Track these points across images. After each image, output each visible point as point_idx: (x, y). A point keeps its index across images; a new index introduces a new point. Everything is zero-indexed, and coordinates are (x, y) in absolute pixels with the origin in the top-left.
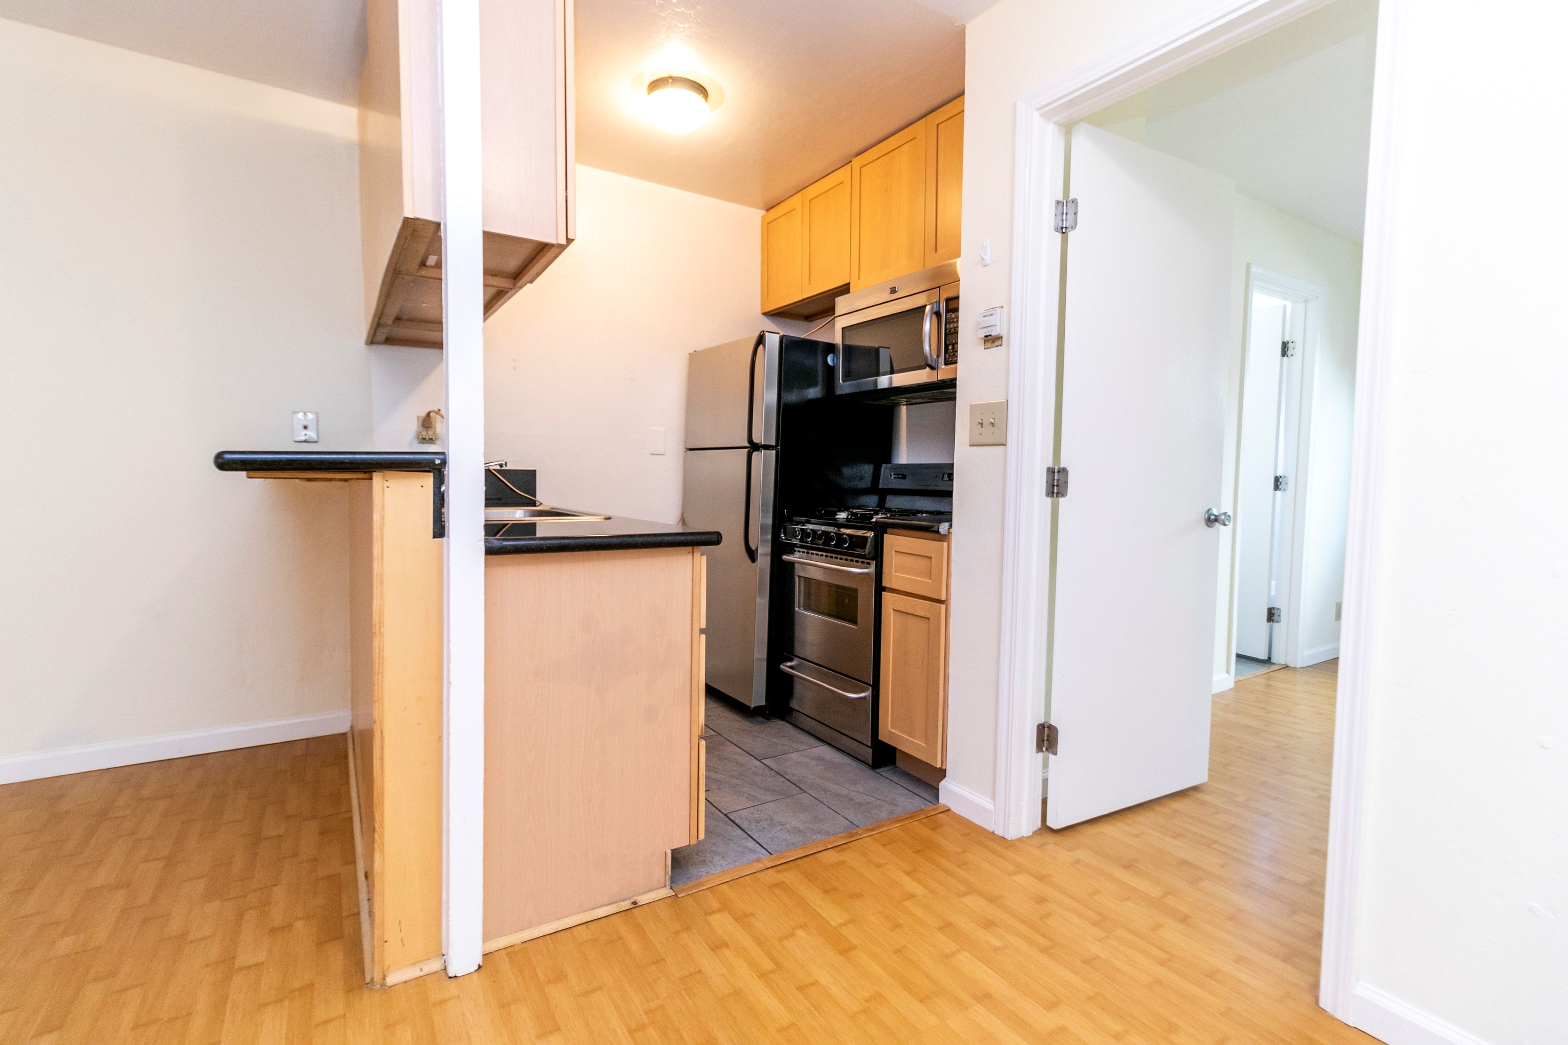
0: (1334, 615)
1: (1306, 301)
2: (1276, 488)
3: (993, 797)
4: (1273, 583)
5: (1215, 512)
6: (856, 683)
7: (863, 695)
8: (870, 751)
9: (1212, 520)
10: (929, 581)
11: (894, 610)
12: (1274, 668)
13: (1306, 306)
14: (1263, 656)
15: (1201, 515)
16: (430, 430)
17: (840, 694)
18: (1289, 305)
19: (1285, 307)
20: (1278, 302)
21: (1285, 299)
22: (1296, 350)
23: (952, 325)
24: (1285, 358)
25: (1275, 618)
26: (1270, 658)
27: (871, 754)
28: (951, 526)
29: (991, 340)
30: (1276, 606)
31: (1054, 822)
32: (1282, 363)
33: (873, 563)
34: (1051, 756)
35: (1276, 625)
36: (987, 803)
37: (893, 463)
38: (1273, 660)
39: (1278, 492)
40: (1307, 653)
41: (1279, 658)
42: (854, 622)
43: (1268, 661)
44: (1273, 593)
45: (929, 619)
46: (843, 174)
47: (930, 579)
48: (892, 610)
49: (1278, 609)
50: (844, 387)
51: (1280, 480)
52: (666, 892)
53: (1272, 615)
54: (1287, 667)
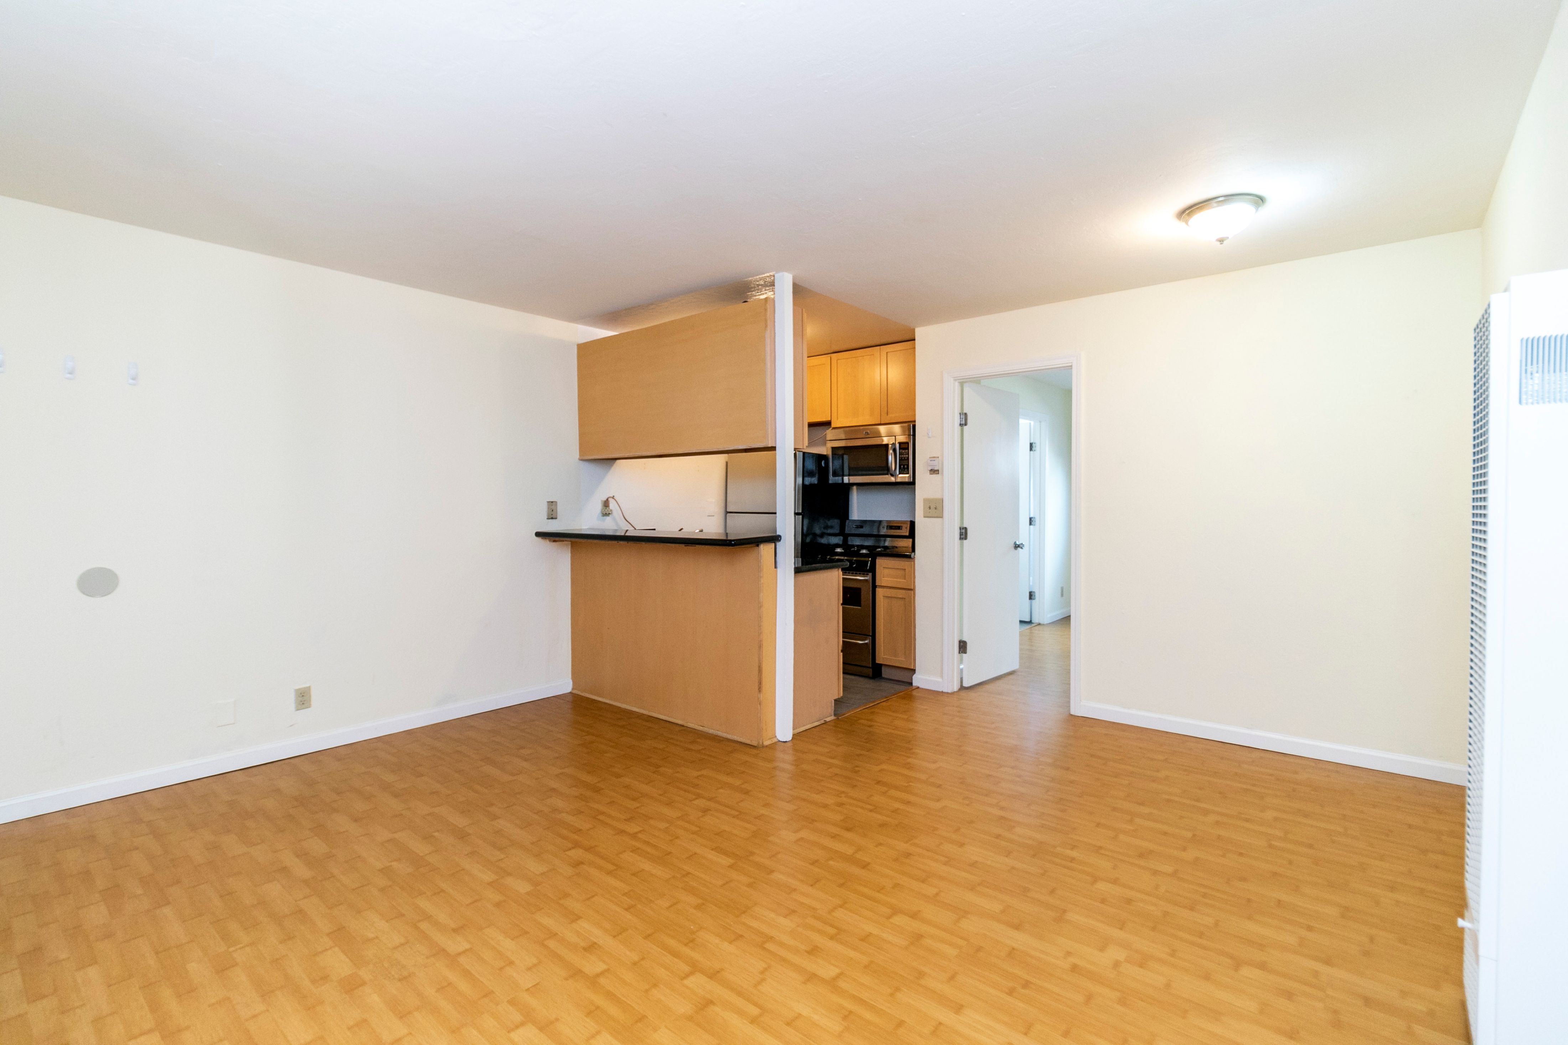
0: (1060, 594)
1: (1040, 422)
2: (1030, 524)
3: (942, 677)
4: (1031, 578)
5: (1018, 543)
6: (863, 636)
7: (866, 642)
8: (871, 670)
9: (1017, 547)
10: (904, 581)
11: (883, 596)
12: (1033, 625)
13: (1040, 425)
14: (1028, 620)
15: (1012, 545)
16: (607, 508)
17: (854, 643)
18: (1032, 423)
19: (1030, 423)
20: (1028, 422)
21: (1031, 420)
22: (1037, 447)
23: (902, 456)
24: (1032, 452)
25: (1033, 597)
26: (1031, 621)
27: (871, 672)
28: (915, 554)
29: (934, 471)
30: (1033, 591)
31: (965, 684)
32: (1030, 454)
33: (870, 574)
34: (964, 655)
35: (1033, 601)
36: (940, 680)
37: (850, 518)
38: (1033, 622)
39: (1031, 526)
40: (1049, 616)
41: (1035, 620)
42: (860, 606)
43: (1030, 622)
44: (1031, 584)
45: (905, 599)
46: (825, 359)
47: (905, 579)
48: (882, 597)
49: (1034, 592)
50: (832, 479)
51: (1032, 519)
52: (833, 718)
53: (1031, 596)
54: (1039, 624)
